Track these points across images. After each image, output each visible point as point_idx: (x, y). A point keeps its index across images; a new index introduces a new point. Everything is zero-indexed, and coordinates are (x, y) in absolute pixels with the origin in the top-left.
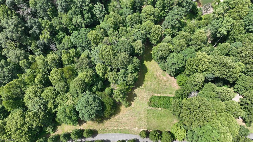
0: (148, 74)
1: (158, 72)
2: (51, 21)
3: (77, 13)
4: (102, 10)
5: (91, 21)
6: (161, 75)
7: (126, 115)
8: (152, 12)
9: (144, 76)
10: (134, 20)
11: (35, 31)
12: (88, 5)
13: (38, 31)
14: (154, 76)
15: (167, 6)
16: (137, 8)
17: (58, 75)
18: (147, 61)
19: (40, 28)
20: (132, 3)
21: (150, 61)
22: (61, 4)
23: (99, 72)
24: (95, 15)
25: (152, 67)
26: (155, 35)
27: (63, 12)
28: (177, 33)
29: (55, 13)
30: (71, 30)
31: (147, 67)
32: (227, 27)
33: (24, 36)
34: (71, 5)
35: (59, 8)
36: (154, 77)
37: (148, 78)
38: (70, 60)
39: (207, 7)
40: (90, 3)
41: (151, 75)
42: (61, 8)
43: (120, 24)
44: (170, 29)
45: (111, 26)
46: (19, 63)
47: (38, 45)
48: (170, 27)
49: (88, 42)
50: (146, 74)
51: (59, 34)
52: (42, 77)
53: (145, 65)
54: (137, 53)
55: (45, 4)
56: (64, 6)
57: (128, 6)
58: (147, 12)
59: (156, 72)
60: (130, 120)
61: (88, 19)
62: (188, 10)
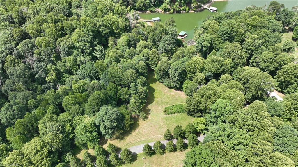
1: (165, 90)
2: (55, 65)
4: (102, 50)
6: (169, 92)
7: (145, 127)
9: (154, 95)
10: (132, 53)
11: (40, 76)
12: (88, 49)
13: (43, 75)
14: (162, 93)
15: (157, 41)
16: (132, 45)
18: (152, 84)
19: (46, 72)
20: (127, 41)
21: (155, 83)
22: (65, 49)
25: (158, 87)
27: (66, 57)
28: (171, 56)
29: (58, 58)
30: (75, 72)
31: (153, 87)
33: (30, 80)
34: (73, 51)
35: (62, 55)
37: (157, 95)
39: (191, 42)
40: (90, 47)
41: (160, 93)
42: (64, 53)
43: (120, 58)
44: (165, 53)
45: (113, 60)
46: (27, 104)
47: (43, 89)
48: (164, 51)
49: (95, 71)
50: (155, 92)
51: (64, 76)
52: (54, 108)
53: (151, 87)
55: (49, 51)
56: (67, 51)
57: (124, 44)
58: (141, 45)
59: (163, 90)
60: (150, 130)
62: (175, 41)
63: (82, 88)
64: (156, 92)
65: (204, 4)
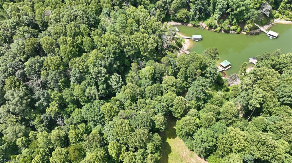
0: (172, 155)
1: (184, 152)
2: (61, 92)
3: (91, 84)
4: (119, 81)
5: (106, 92)
6: (189, 157)
8: (174, 83)
9: (168, 158)
10: (153, 92)
11: (42, 104)
12: (104, 76)
13: (45, 104)
14: (179, 157)
15: (190, 77)
16: (157, 79)
17: (61, 156)
18: (170, 138)
19: (48, 100)
20: (151, 74)
21: (174, 139)
22: (75, 74)
23: (112, 152)
24: (111, 86)
25: (176, 145)
26: (178, 108)
27: (76, 83)
28: (203, 105)
29: (67, 84)
30: (83, 102)
31: (170, 145)
32: (259, 99)
33: (28, 109)
34: (86, 76)
35: (72, 79)
36: (180, 159)
37: (172, 160)
38: (78, 137)
39: (234, 78)
40: (106, 74)
41: (176, 156)
42: (74, 79)
43: (138, 95)
44: (195, 100)
45: (129, 98)
46: (15, 141)
47: (42, 119)
48: (194, 98)
49: (101, 116)
50: (170, 154)
51: (69, 106)
52: (41, 160)
53: (167, 143)
54: (158, 128)
55: (57, 75)
56: (77, 77)
57: (147, 77)
58: (168, 83)
59: (182, 153)
61: (102, 91)
62: (213, 81)
63: (80, 136)
64: (172, 153)
65: (262, 25)
